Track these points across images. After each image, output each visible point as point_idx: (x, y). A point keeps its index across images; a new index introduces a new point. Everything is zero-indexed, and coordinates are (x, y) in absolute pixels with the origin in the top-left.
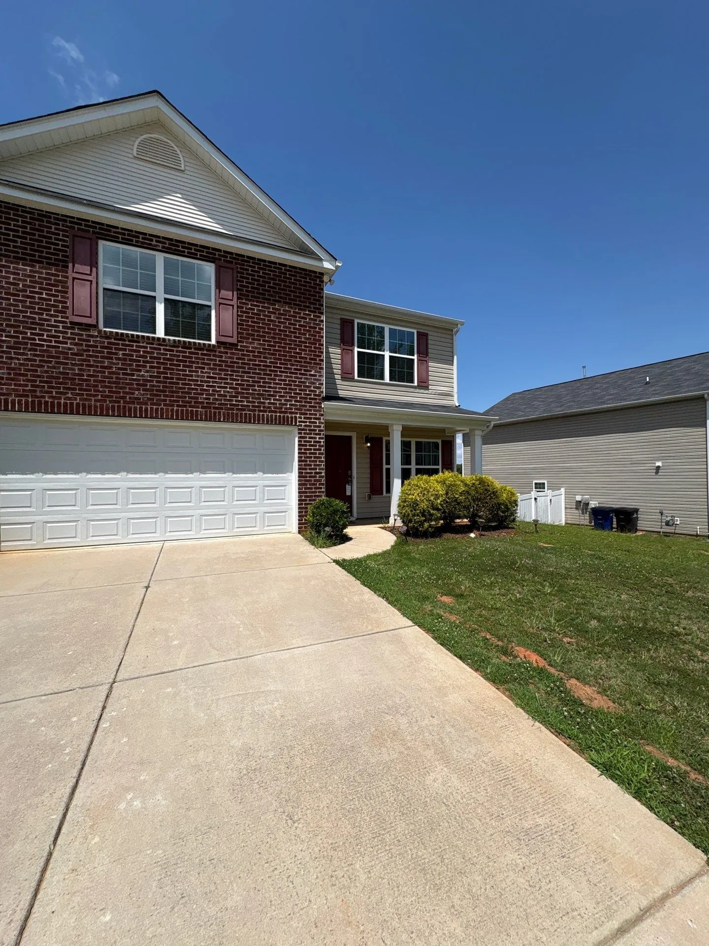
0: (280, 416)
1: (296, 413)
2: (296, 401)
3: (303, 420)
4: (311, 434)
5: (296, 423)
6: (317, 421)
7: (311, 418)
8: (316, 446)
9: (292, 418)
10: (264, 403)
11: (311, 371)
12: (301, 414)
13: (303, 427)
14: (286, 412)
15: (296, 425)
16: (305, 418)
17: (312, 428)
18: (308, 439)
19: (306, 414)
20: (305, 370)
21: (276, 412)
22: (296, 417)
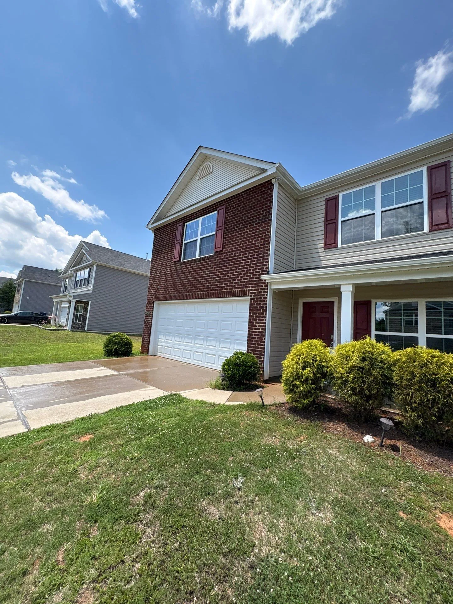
0: (240, 290)
1: (250, 287)
2: (250, 279)
3: (253, 291)
4: (257, 301)
5: (249, 294)
6: (263, 291)
7: (258, 289)
8: (260, 310)
9: (246, 290)
10: (232, 283)
11: (261, 254)
12: (252, 287)
13: (252, 297)
14: (243, 288)
15: (248, 296)
16: (254, 290)
17: (259, 297)
18: (255, 306)
19: (256, 287)
20: (257, 255)
21: (238, 288)
22: (249, 290)
